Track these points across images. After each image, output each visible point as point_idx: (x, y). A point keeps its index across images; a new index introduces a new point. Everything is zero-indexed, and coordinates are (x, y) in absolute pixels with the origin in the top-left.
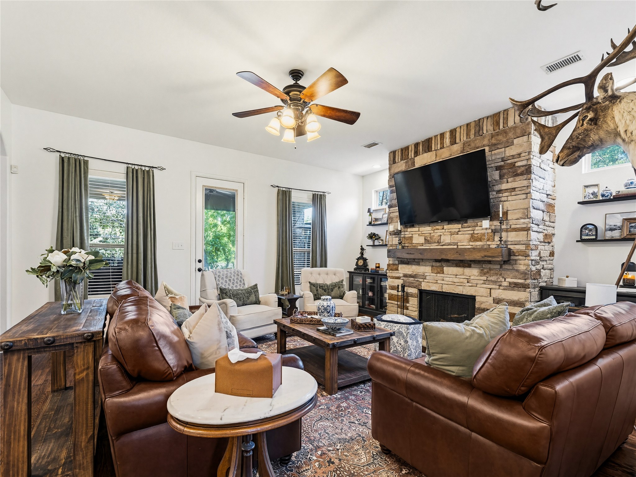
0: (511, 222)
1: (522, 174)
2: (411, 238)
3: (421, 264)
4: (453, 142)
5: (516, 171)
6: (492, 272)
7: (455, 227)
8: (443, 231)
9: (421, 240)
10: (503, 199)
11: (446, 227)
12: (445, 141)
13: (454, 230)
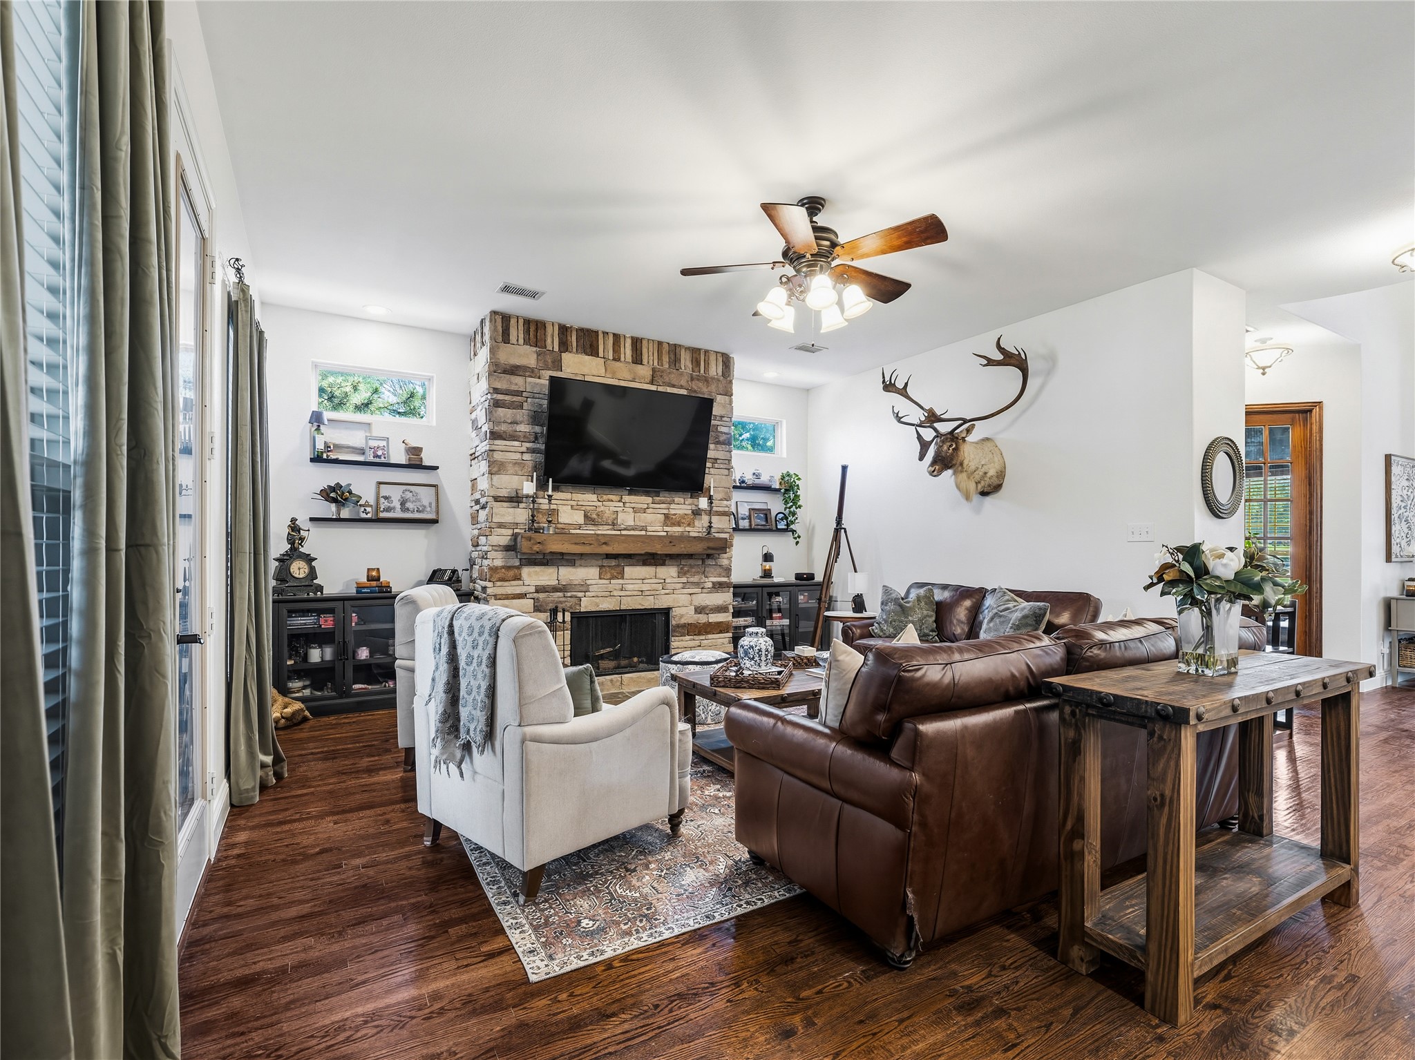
1: (723, 443)
2: (556, 512)
3: (578, 563)
4: (637, 359)
5: (717, 436)
6: (693, 570)
7: (642, 500)
8: (621, 504)
9: (579, 518)
10: (710, 471)
11: (626, 498)
12: (622, 349)
13: (641, 506)
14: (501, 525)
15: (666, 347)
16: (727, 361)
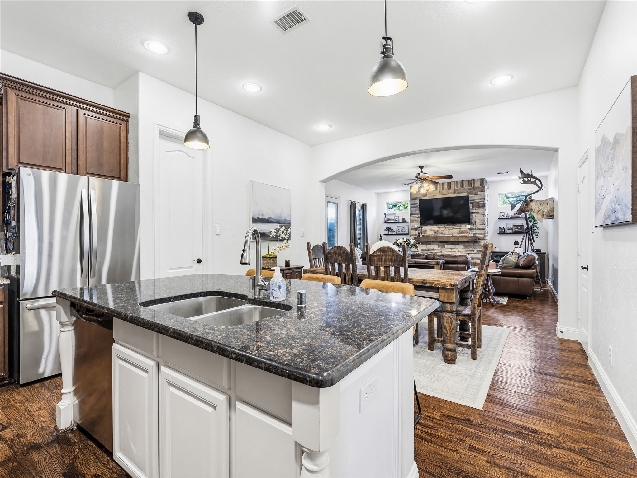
0: (477, 226)
1: (482, 207)
2: (425, 231)
3: (432, 244)
4: (449, 188)
5: (479, 205)
6: (469, 246)
7: (451, 227)
8: (445, 228)
9: (432, 232)
10: (474, 216)
11: (445, 226)
12: (444, 187)
13: (450, 228)
14: (413, 235)
15: (459, 182)
16: (482, 181)
